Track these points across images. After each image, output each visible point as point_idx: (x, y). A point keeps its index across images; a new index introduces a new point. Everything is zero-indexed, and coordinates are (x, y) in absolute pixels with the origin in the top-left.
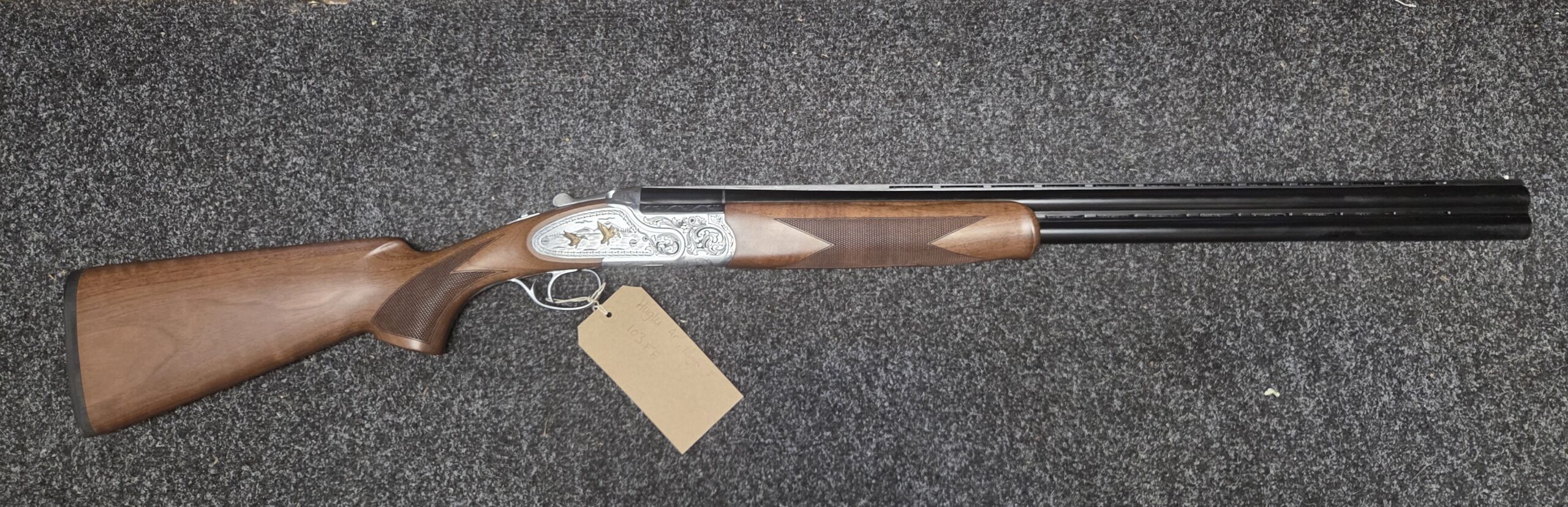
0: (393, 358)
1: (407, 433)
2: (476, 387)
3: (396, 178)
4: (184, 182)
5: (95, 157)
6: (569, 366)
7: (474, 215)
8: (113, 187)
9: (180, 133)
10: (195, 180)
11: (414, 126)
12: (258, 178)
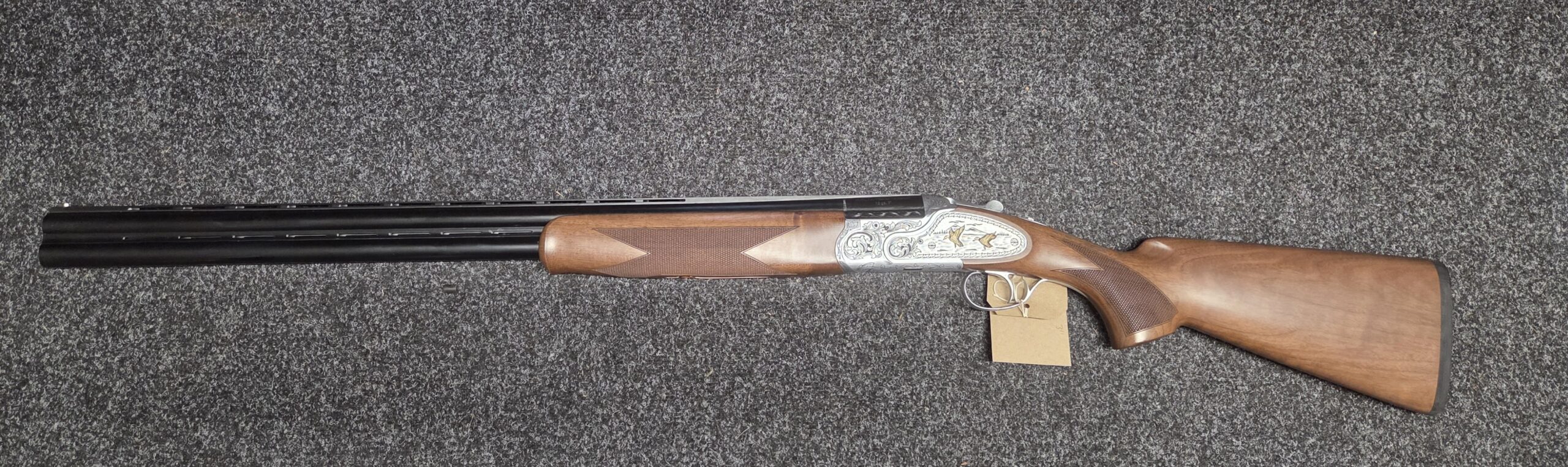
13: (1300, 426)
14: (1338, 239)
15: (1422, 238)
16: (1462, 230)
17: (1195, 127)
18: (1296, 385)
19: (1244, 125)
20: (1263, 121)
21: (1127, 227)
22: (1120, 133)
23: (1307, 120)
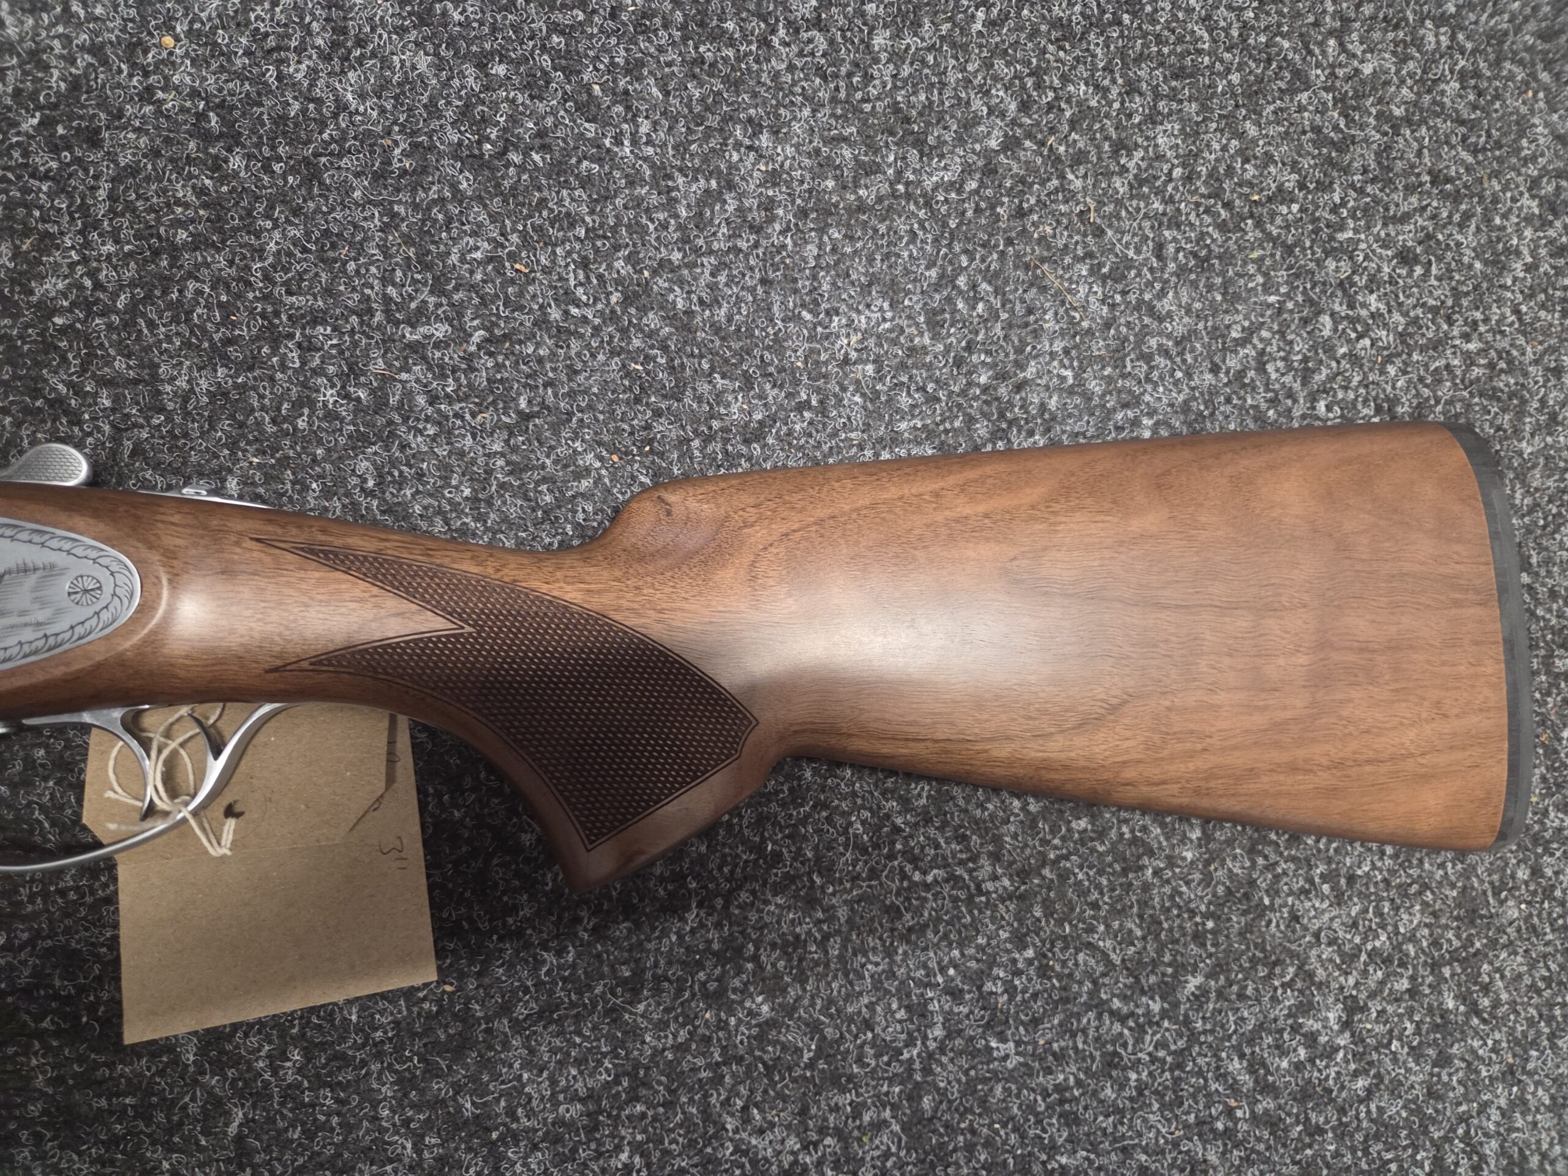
13: (1160, 952)
14: (1186, 408)
15: (1383, 372)
16: (1466, 337)
17: (755, 127)
18: (1134, 841)
19: (895, 108)
20: (948, 93)
21: (588, 470)
22: (521, 168)
23: (1065, 79)
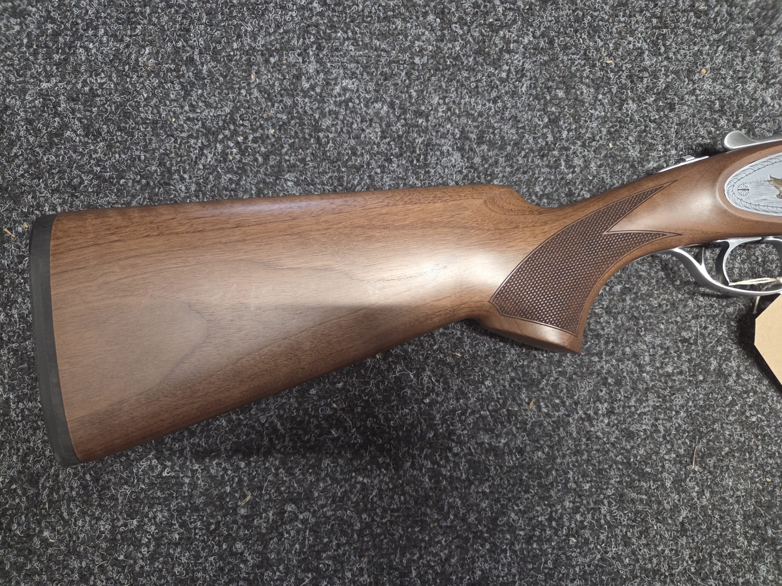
0: (487, 356)
1: (510, 461)
2: (599, 399)
3: (481, 114)
4: (193, 108)
5: (69, 68)
6: (720, 373)
7: (587, 166)
8: (95, 110)
9: (186, 41)
10: (208, 105)
11: (501, 45)
12: (295, 104)
